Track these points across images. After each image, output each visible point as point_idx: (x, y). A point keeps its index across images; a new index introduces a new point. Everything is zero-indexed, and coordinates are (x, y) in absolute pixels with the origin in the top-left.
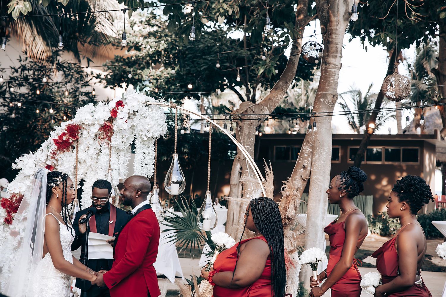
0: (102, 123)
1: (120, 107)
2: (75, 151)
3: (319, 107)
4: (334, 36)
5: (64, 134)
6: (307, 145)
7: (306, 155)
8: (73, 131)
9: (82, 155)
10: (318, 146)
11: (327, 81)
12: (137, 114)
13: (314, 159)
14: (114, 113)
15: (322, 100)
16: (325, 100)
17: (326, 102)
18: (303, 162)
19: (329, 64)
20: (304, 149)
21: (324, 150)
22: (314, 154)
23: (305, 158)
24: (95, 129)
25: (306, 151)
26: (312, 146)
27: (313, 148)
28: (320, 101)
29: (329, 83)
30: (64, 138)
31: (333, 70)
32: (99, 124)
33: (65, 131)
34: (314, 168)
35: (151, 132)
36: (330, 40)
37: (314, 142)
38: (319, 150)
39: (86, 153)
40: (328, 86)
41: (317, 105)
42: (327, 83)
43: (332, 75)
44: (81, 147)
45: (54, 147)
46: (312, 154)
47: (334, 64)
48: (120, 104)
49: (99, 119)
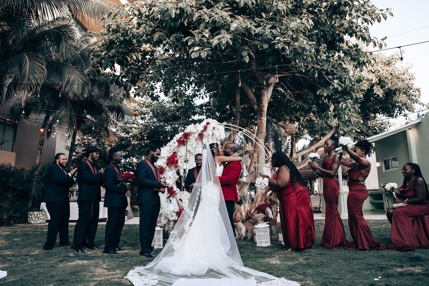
0: (200, 132)
1: (208, 125)
2: (185, 146)
4: (264, 109)
5: (181, 138)
6: (255, 153)
8: (187, 136)
9: (189, 148)
10: (260, 154)
12: (215, 128)
13: (259, 159)
14: (205, 128)
17: (262, 135)
19: (262, 120)
21: (263, 155)
23: (255, 159)
24: (196, 135)
25: (255, 156)
27: (258, 154)
30: (181, 140)
31: (264, 122)
32: (198, 133)
33: (182, 136)
34: (260, 163)
35: (222, 136)
37: (259, 152)
39: (191, 146)
41: (258, 137)
44: (189, 144)
45: (177, 144)
46: (258, 157)
48: (208, 123)
49: (199, 130)
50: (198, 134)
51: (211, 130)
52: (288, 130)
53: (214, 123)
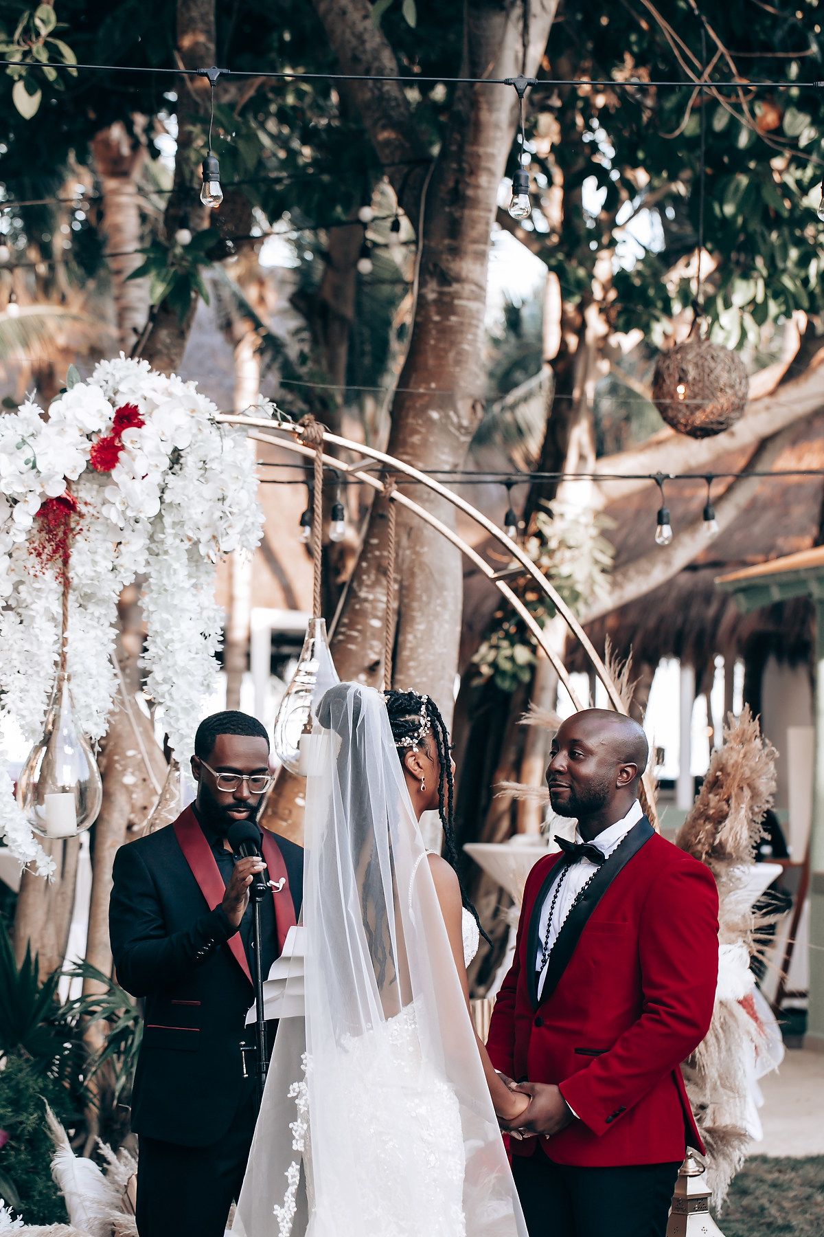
0: (57, 489)
1: (129, 434)
3: (425, 442)
6: (376, 583)
7: (376, 623)
10: (427, 590)
11: (453, 343)
13: (410, 637)
14: (104, 454)
15: (435, 415)
16: (448, 417)
17: (452, 423)
18: (363, 648)
19: (458, 279)
20: (366, 600)
21: (444, 606)
22: (413, 618)
23: (374, 636)
24: (24, 514)
25: (374, 608)
26: (402, 588)
27: (404, 594)
28: (430, 419)
29: (459, 353)
31: (473, 305)
32: (44, 495)
34: (412, 672)
36: (470, 192)
37: (412, 575)
38: (428, 603)
40: (458, 362)
41: (416, 432)
42: (452, 355)
43: (470, 324)
47: (477, 285)
48: (127, 417)
49: (50, 477)
50: (35, 505)
51: (156, 478)
52: (681, 389)
53: (180, 417)
